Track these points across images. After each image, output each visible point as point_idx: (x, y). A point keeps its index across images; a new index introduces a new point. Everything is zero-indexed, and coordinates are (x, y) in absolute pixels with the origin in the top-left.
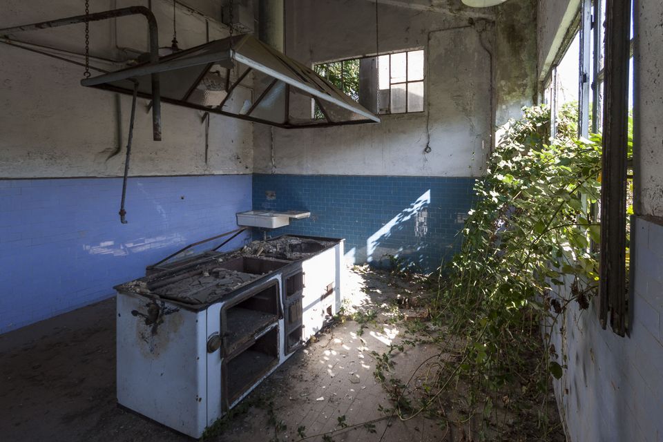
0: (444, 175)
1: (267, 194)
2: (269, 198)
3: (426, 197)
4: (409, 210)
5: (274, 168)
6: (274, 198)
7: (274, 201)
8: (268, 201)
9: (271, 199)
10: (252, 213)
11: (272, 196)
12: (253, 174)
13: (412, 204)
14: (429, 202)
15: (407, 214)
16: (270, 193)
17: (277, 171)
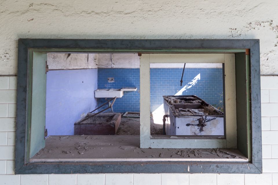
0: (205, 67)
1: (108, 80)
2: (109, 82)
3: (198, 77)
4: (191, 83)
5: (113, 65)
6: (113, 81)
7: (113, 83)
8: (109, 83)
9: (111, 82)
10: (98, 90)
11: (112, 80)
12: (98, 68)
13: (192, 80)
14: (199, 79)
15: (190, 85)
16: (110, 79)
17: (115, 66)
